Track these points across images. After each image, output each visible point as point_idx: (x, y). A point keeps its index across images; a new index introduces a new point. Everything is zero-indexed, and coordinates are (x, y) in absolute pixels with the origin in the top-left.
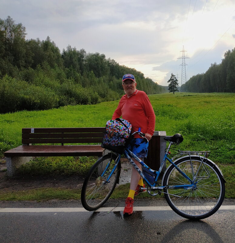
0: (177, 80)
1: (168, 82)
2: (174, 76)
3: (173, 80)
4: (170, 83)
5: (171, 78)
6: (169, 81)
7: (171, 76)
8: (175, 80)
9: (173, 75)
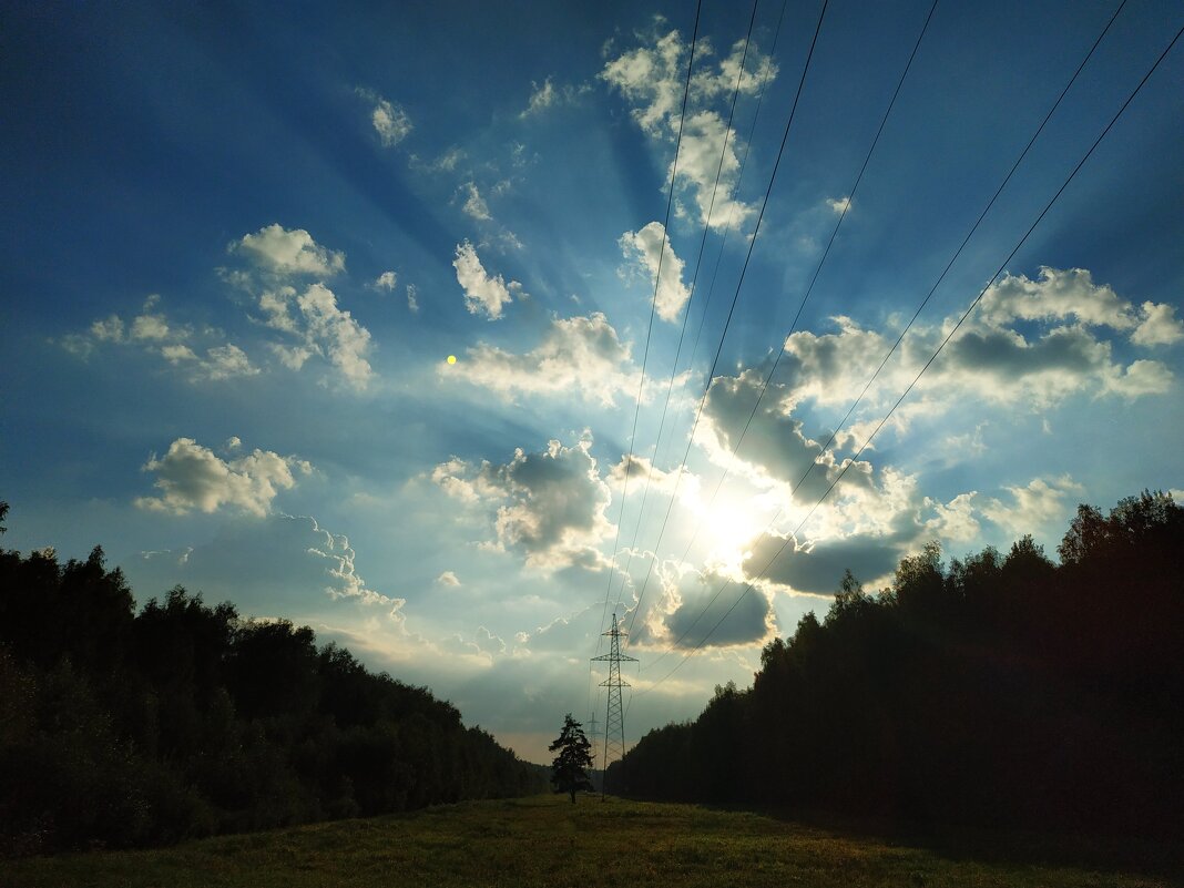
0: (586, 744)
1: (552, 748)
2: (575, 725)
3: (572, 740)
4: (557, 754)
5: (563, 735)
6: (557, 745)
7: (565, 725)
8: (579, 741)
9: (570, 723)
